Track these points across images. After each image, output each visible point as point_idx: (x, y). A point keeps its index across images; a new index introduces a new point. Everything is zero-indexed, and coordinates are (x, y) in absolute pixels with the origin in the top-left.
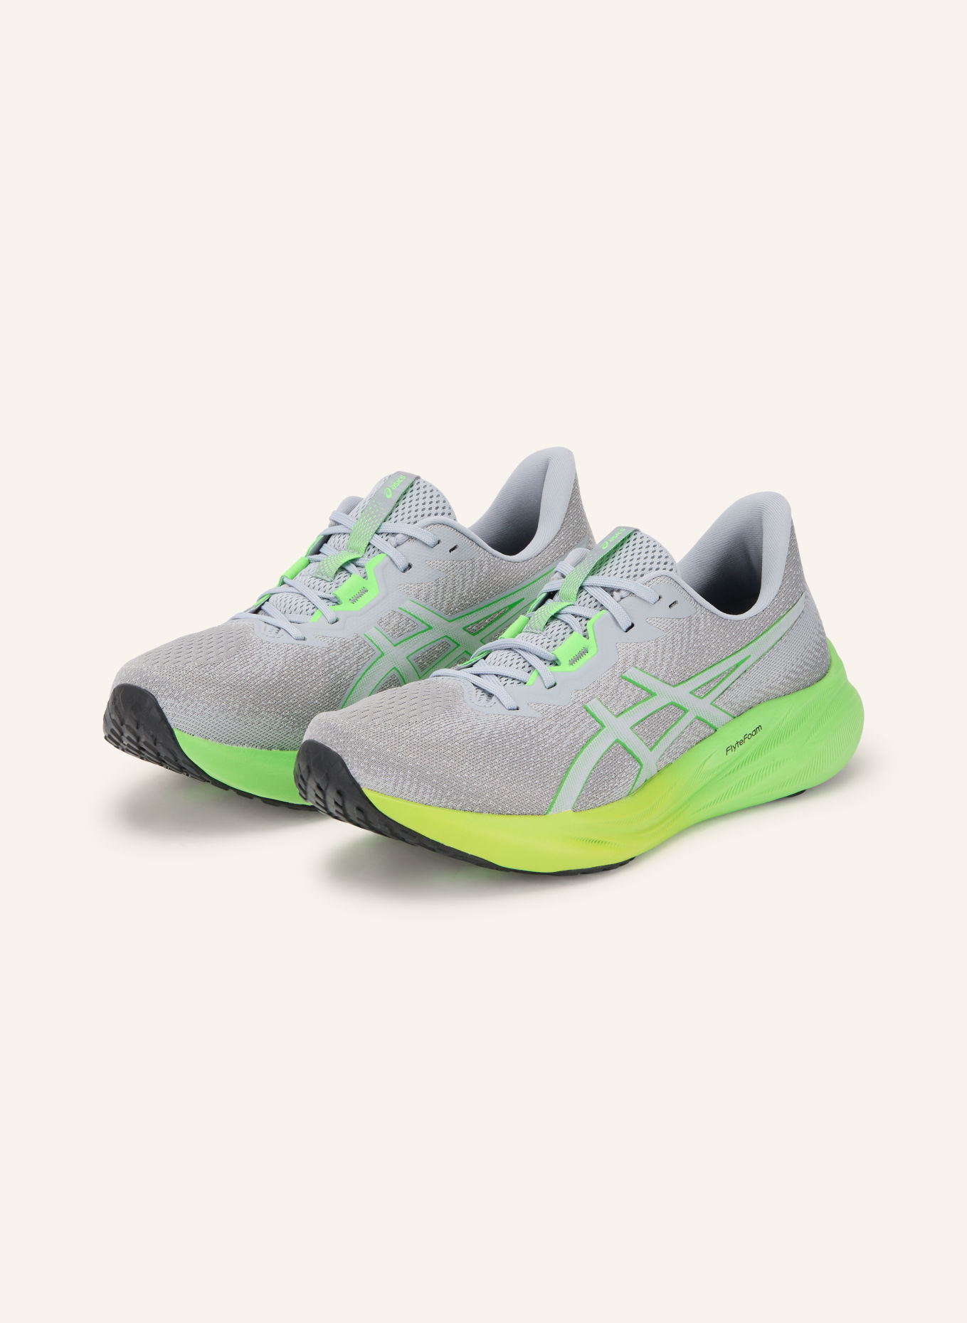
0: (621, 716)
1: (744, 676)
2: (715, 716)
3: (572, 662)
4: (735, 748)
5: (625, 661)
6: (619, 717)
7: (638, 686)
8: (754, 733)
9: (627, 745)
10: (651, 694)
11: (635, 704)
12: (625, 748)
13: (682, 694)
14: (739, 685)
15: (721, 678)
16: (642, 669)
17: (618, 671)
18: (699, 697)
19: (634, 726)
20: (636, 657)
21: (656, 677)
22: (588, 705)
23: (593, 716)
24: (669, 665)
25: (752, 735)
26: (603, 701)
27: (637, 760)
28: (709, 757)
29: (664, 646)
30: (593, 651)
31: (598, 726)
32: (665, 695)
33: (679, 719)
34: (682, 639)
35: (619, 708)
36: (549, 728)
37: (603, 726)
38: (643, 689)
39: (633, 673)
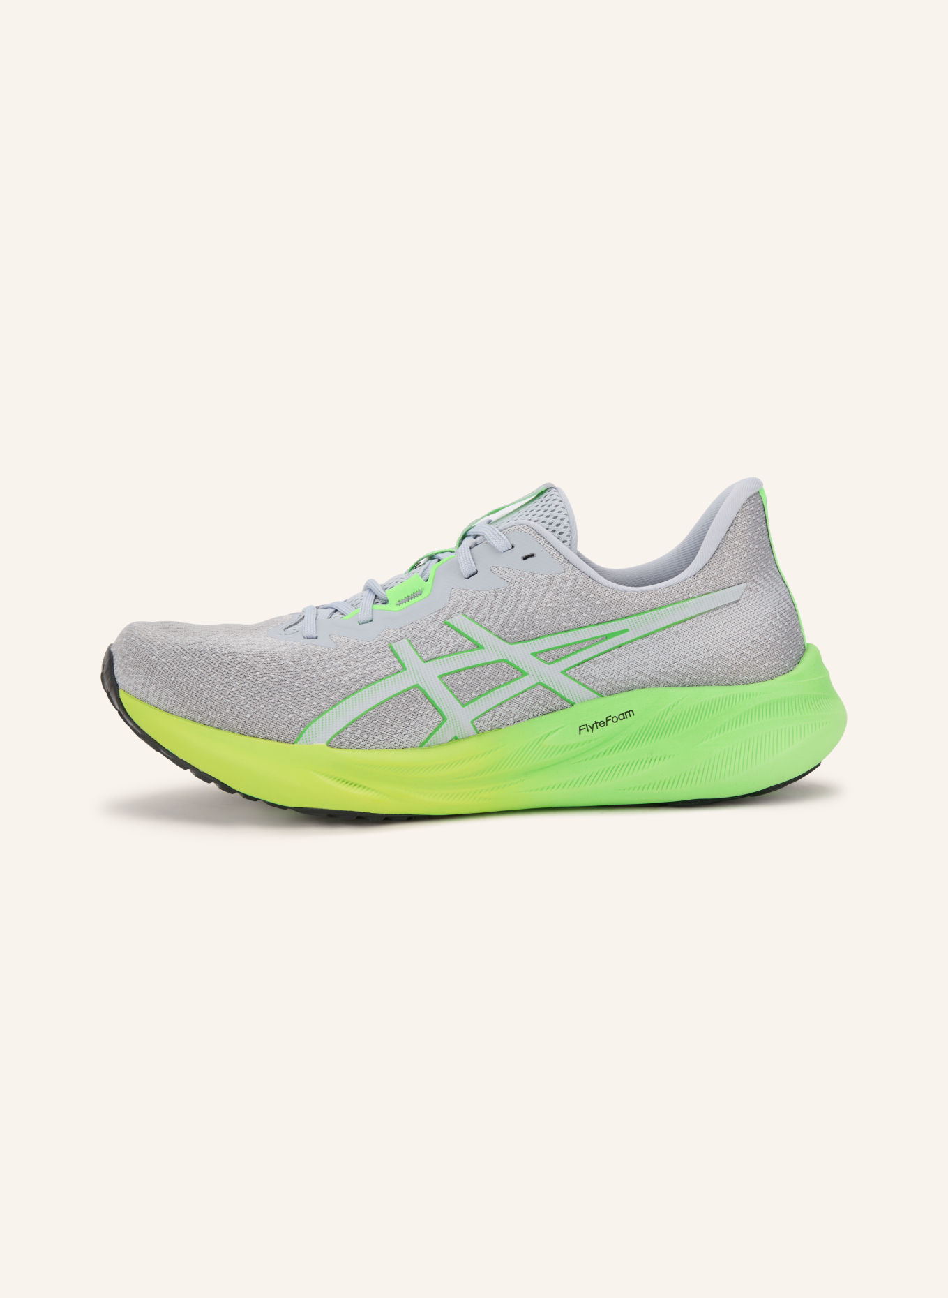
0: (431, 662)
1: (617, 651)
2: (568, 687)
3: (400, 603)
4: (592, 729)
5: (454, 607)
6: (427, 663)
7: (462, 634)
8: (621, 717)
9: (429, 693)
10: (477, 646)
11: (453, 652)
12: (426, 696)
13: (521, 654)
14: (607, 661)
15: (580, 646)
16: (472, 619)
17: (442, 617)
18: (545, 661)
19: (445, 675)
20: (468, 605)
21: (488, 629)
22: (393, 645)
23: (396, 656)
24: (507, 619)
25: (618, 718)
26: (414, 643)
27: (440, 712)
28: (555, 731)
29: (505, 598)
30: (424, 595)
31: (399, 666)
32: (495, 650)
33: (512, 680)
34: (533, 596)
35: (430, 654)
36: (337, 658)
37: (404, 668)
38: (468, 638)
39: (460, 621)
